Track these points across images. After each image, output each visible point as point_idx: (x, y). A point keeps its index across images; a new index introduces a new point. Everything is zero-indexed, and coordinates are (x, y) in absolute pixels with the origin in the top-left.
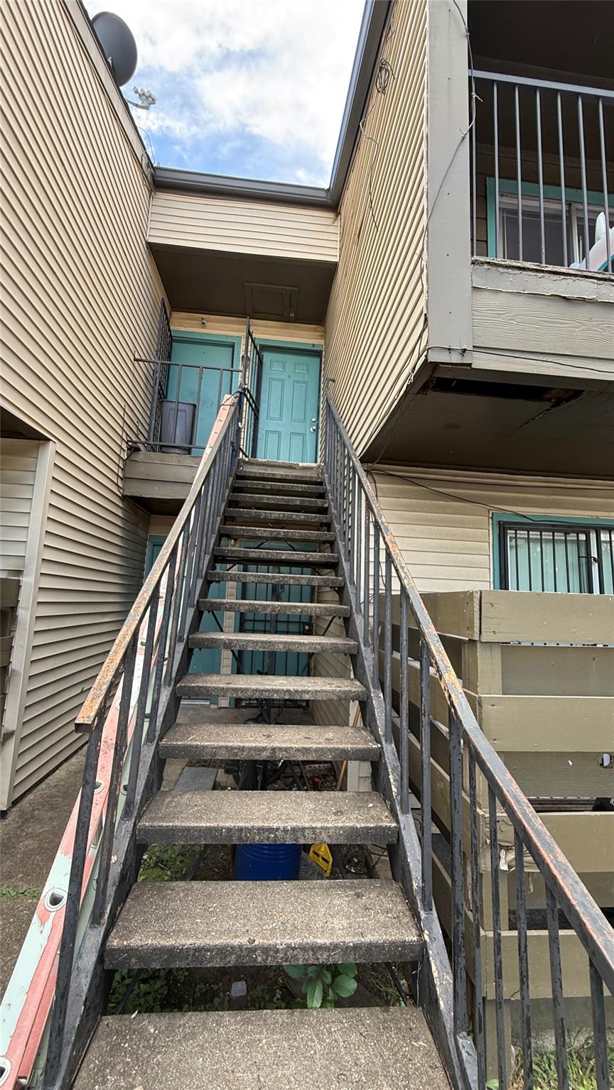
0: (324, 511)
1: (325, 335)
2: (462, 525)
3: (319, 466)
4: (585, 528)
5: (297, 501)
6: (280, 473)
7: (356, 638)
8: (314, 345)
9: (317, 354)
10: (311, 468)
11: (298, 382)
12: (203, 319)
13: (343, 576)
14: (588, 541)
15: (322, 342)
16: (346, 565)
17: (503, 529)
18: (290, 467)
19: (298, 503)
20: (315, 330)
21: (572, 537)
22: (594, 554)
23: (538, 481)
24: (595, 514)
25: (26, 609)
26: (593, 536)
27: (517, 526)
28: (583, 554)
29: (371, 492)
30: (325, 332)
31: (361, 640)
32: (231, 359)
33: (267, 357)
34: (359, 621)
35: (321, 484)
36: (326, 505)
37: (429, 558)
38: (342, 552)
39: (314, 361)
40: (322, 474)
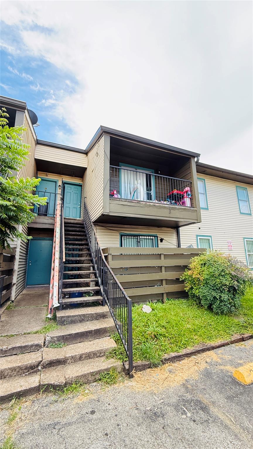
0: (84, 232)
1: (83, 181)
2: (114, 235)
3: (82, 219)
4: (137, 236)
5: (78, 229)
6: (72, 221)
7: (92, 257)
8: (80, 183)
9: (81, 186)
10: (80, 220)
11: (75, 193)
12: (47, 174)
13: (89, 246)
14: (138, 238)
15: (82, 183)
16: (90, 244)
17: (121, 236)
18: (75, 220)
19: (78, 230)
20: (80, 179)
21: (135, 237)
22: (139, 241)
23: (129, 226)
24: (139, 233)
25: (18, 256)
26: (139, 237)
27: (124, 235)
28: (137, 241)
29: (95, 231)
30: (83, 180)
31: (93, 257)
32: (55, 185)
33: (66, 185)
34: (93, 254)
35: (83, 224)
36: (85, 230)
37: (107, 242)
38: (89, 241)
39: (79, 188)
40: (83, 222)
